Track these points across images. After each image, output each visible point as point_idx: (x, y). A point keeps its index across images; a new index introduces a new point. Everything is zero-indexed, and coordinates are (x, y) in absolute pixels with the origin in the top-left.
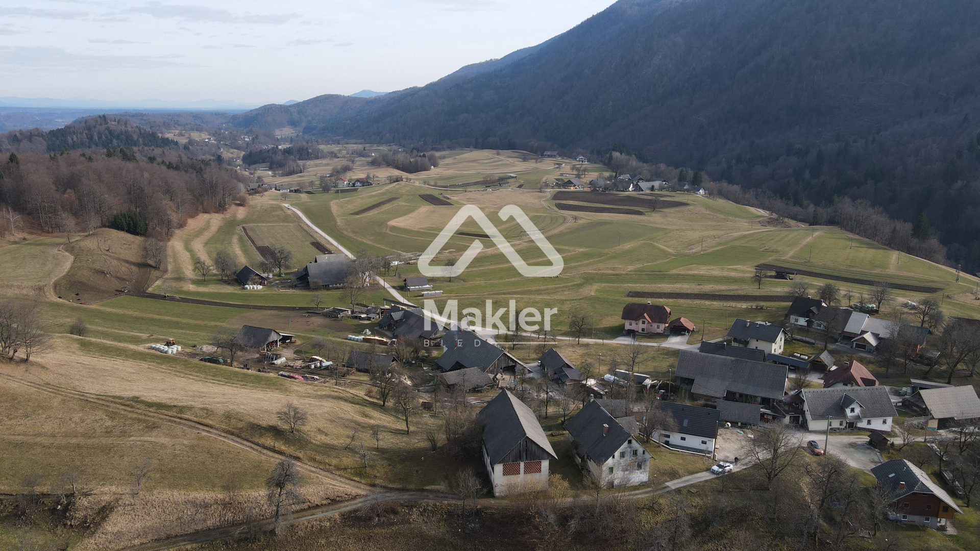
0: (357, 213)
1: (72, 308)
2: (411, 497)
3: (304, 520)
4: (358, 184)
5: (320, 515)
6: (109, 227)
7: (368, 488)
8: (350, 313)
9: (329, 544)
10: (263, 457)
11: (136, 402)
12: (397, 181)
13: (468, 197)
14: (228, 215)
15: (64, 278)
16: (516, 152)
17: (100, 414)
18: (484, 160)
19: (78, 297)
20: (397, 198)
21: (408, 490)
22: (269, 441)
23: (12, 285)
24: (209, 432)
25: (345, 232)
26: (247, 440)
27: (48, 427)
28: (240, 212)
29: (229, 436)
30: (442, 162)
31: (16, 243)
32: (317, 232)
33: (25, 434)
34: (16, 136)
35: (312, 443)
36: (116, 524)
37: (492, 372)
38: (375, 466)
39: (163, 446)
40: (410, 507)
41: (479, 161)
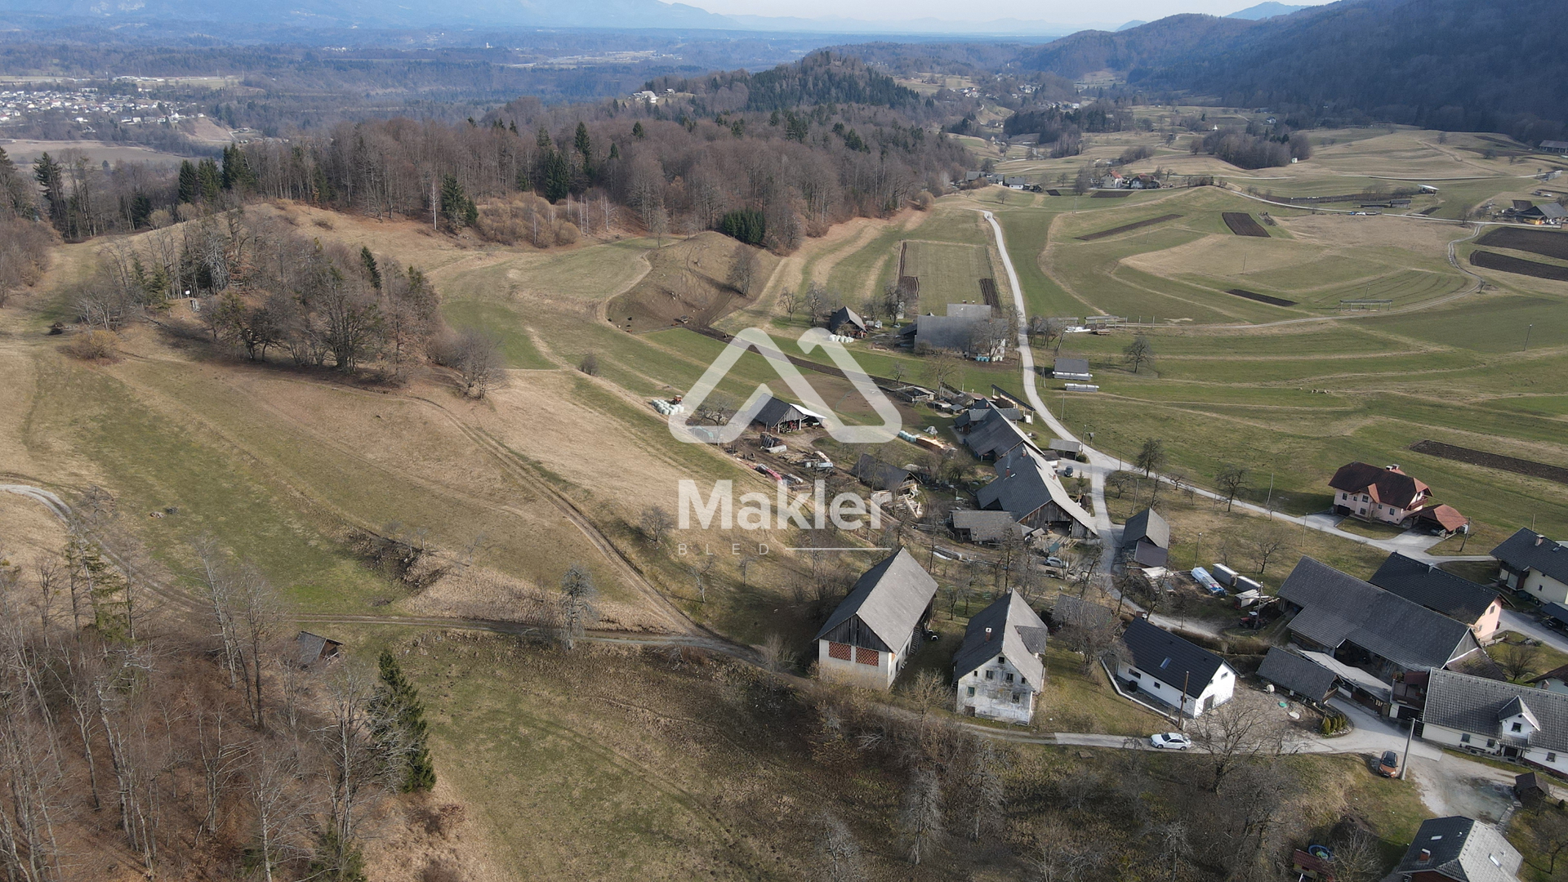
0: (1086, 238)
1: (616, 336)
2: (729, 651)
3: (602, 643)
4: (1137, 184)
5: (623, 641)
6: (717, 230)
7: (692, 627)
8: (932, 398)
9: (617, 674)
10: (608, 561)
11: (536, 468)
12: (1202, 184)
13: (1311, 224)
14: (893, 223)
15: (623, 296)
16: (1484, 138)
17: (497, 473)
18: (1407, 151)
19: (630, 323)
20: (1179, 216)
21: (732, 643)
22: (624, 545)
23: (567, 299)
24: (575, 518)
25: (1043, 269)
26: (605, 538)
27: (449, 476)
28: (914, 218)
29: (591, 529)
30: (1317, 150)
31: (606, 242)
32: (1002, 263)
33: (427, 480)
34: (715, 79)
35: (668, 558)
36: (440, 591)
37: (1030, 524)
38: (714, 604)
39: (524, 522)
40: (720, 662)
41: (1395, 153)
